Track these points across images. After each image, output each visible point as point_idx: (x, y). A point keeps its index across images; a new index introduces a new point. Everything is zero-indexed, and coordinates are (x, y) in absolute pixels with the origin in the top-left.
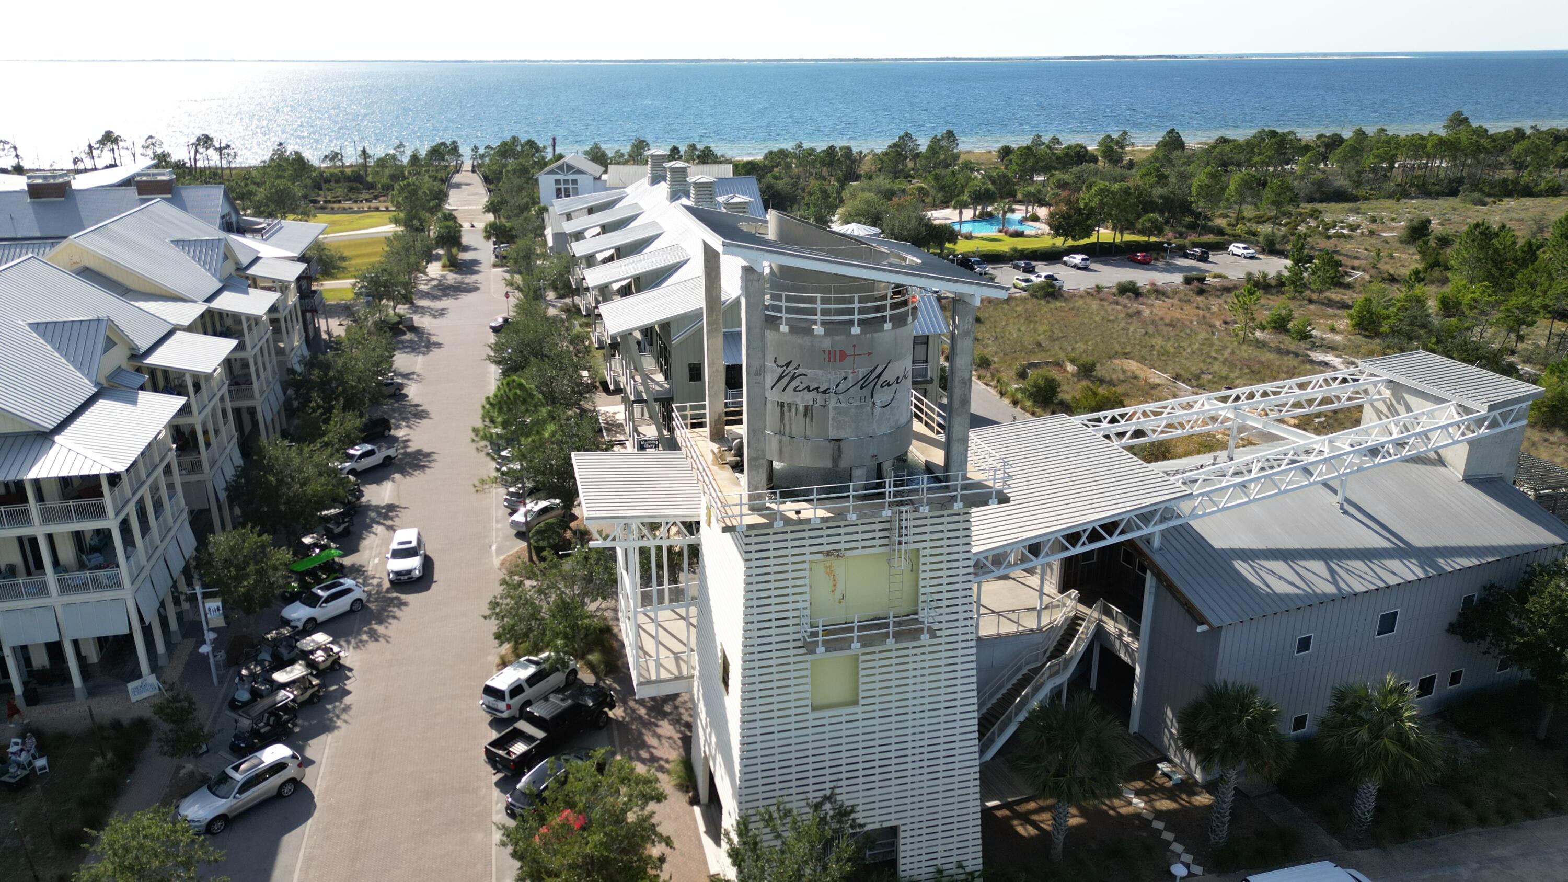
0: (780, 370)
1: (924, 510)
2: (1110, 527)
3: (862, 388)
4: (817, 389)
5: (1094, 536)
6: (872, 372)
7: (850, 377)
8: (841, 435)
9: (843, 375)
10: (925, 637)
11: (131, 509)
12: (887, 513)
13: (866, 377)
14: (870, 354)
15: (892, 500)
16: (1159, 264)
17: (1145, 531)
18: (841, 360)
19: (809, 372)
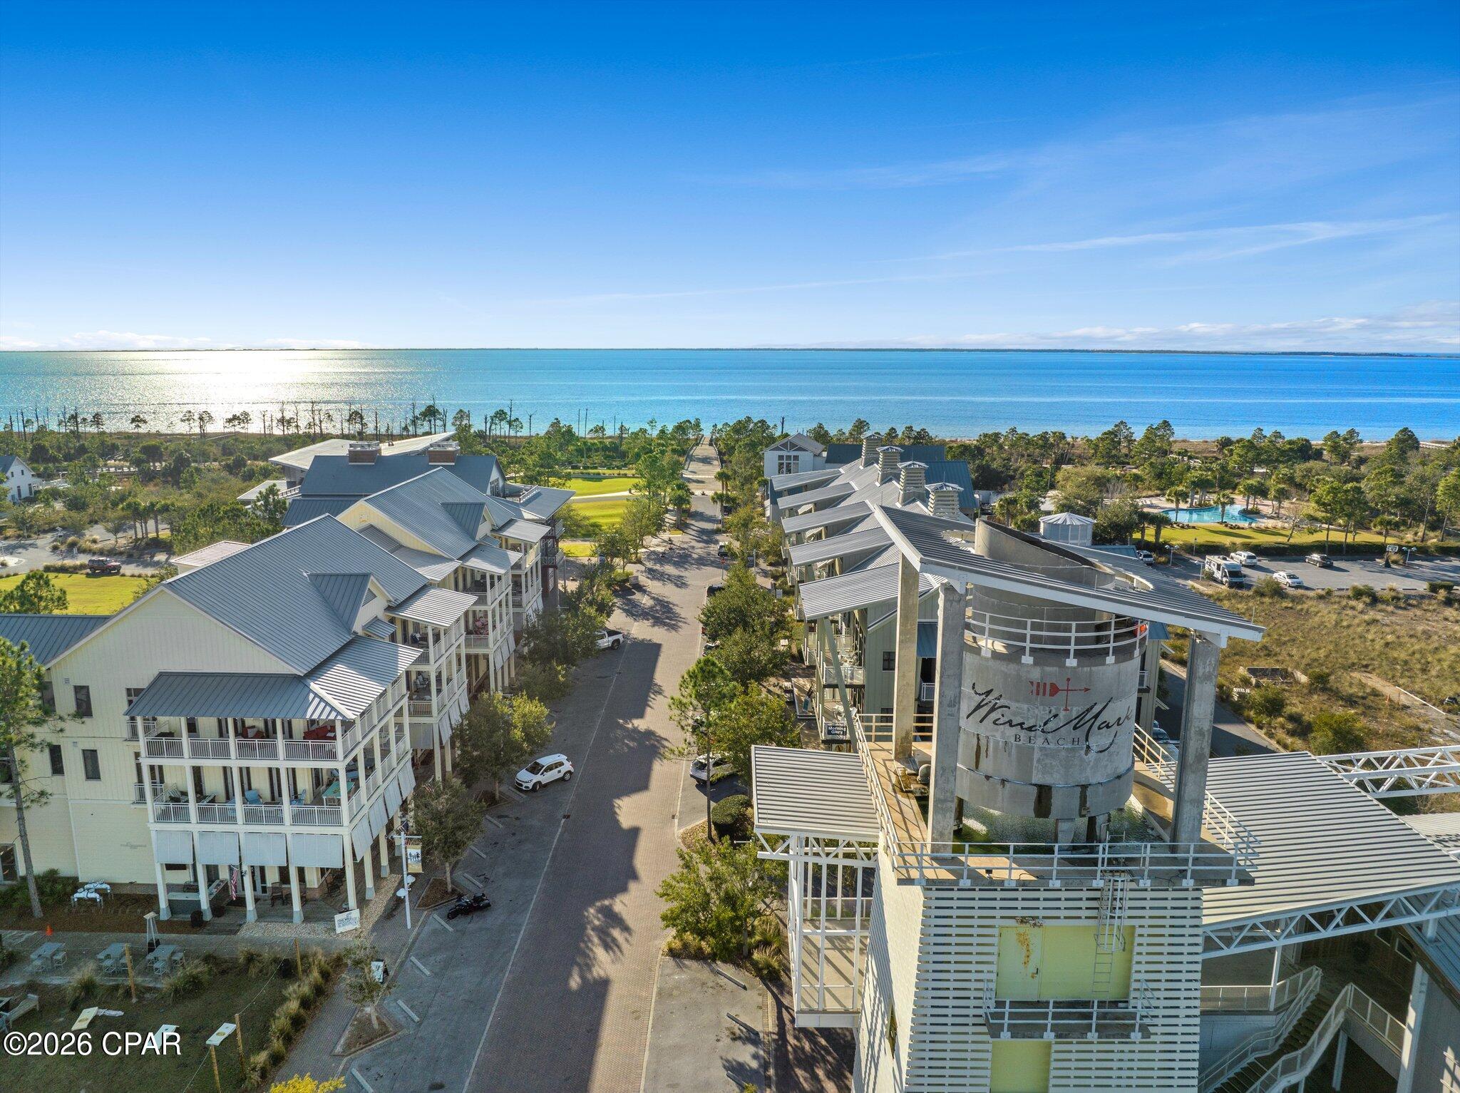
0: (979, 699)
1: (1146, 883)
2: (1372, 909)
3: (1075, 728)
4: (1021, 724)
5: (1352, 918)
6: (1088, 710)
7: (1062, 714)
8: (1047, 780)
9: (1054, 712)
10: (1136, 1036)
11: (359, 752)
12: (1098, 883)
13: (1081, 716)
14: (1087, 690)
15: (1105, 868)
17: (1417, 918)
18: (1052, 695)
19: (1014, 705)
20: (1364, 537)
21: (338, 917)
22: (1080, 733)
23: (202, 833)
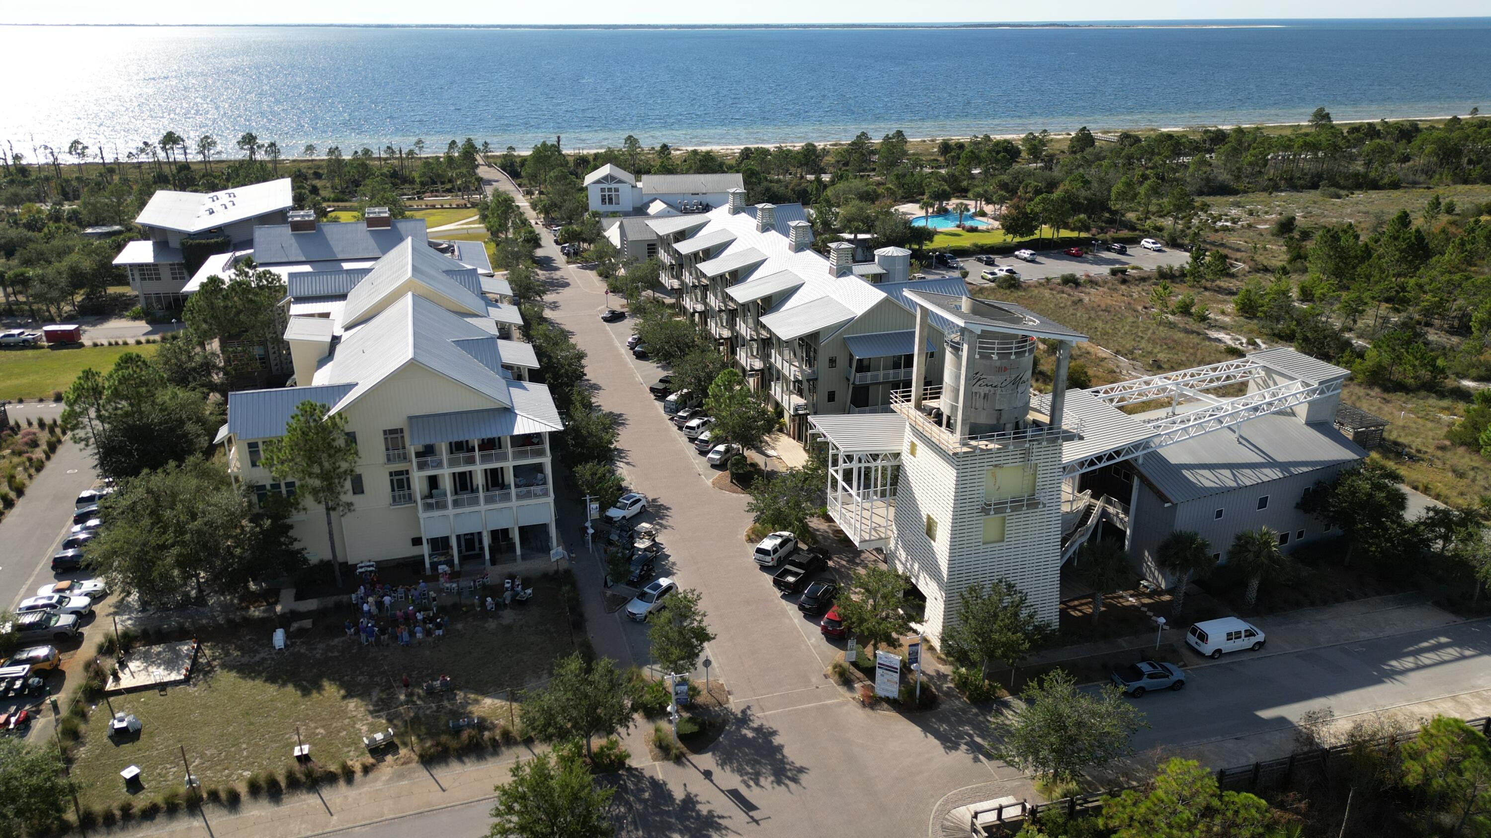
1: (1044, 443)
3: (1012, 384)
4: (991, 385)
6: (1018, 376)
7: (1008, 379)
8: (1001, 408)
9: (1005, 379)
10: (1041, 506)
13: (1015, 379)
14: (1018, 368)
17: (1136, 454)
18: (1004, 371)
19: (989, 377)
20: (1065, 233)
21: (549, 553)
22: (1014, 387)
23: (456, 515)
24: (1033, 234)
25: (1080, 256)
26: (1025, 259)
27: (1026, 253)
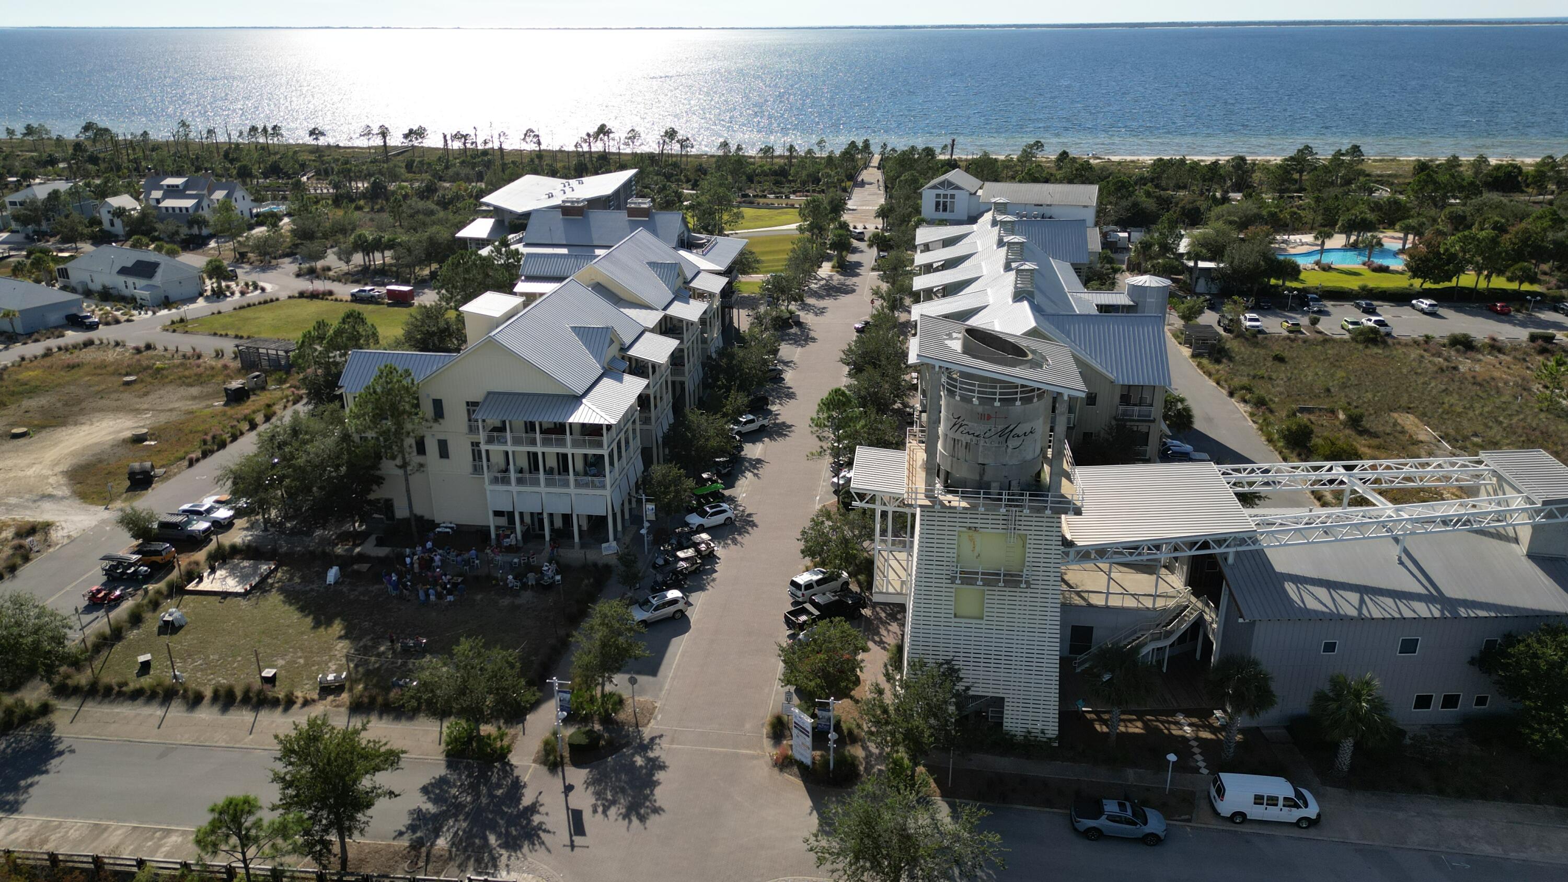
0: (955, 420)
1: (1026, 511)
3: (1000, 436)
4: (974, 434)
6: (1007, 428)
7: (993, 429)
8: (986, 462)
9: (989, 428)
10: (1023, 585)
11: (615, 445)
12: (1003, 510)
13: (1003, 431)
14: (1006, 418)
15: (1007, 503)
16: (1520, 316)
17: (1222, 550)
18: (988, 420)
19: (970, 424)
20: (1499, 282)
21: (604, 545)
22: (1003, 439)
23: (519, 493)
24: (1450, 280)
25: (1507, 314)
26: (1422, 311)
27: (1425, 303)
